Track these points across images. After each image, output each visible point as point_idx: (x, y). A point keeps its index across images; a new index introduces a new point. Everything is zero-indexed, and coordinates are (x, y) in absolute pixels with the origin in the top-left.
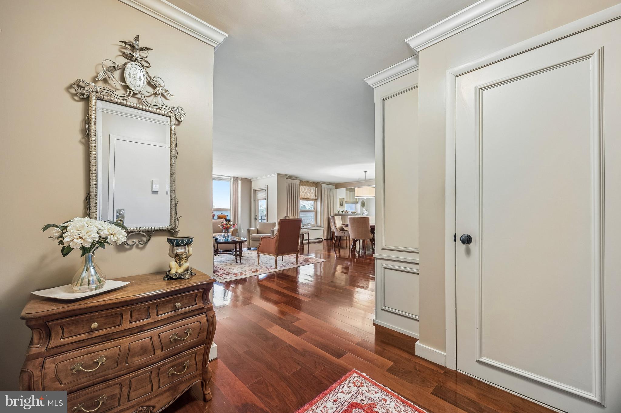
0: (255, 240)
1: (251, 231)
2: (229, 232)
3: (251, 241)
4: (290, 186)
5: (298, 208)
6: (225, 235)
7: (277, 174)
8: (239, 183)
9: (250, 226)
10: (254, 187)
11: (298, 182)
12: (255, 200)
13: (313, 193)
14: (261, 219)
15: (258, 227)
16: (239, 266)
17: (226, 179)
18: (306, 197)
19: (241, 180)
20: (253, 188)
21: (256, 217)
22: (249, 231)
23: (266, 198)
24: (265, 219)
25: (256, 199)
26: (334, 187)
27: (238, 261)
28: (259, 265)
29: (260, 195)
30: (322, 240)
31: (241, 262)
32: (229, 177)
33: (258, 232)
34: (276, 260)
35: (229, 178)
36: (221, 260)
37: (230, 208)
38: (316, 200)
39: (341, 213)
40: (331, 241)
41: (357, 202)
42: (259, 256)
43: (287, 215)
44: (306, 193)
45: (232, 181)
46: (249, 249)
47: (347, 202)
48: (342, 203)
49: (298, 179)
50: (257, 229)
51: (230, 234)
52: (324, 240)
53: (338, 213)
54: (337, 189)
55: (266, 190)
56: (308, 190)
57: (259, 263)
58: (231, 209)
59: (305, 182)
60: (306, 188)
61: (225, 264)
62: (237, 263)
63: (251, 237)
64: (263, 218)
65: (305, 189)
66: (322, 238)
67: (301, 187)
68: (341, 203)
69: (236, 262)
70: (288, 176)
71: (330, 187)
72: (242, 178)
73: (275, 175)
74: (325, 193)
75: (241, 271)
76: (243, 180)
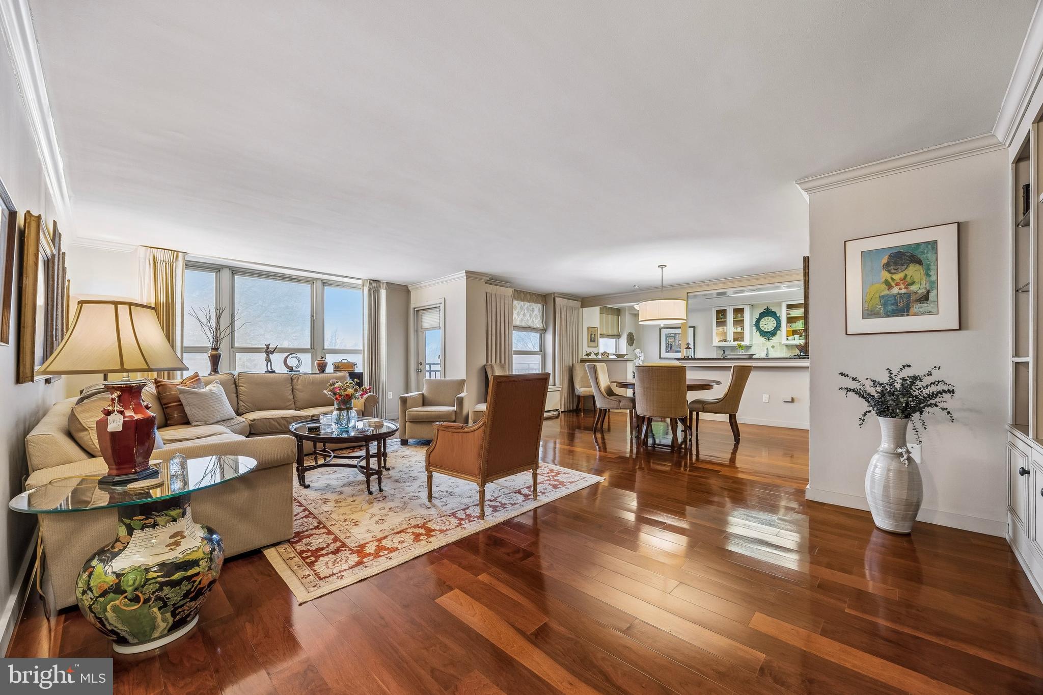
0: (418, 421)
1: (408, 401)
2: (351, 408)
3: (410, 424)
4: (494, 299)
5: (510, 346)
6: (340, 415)
7: (467, 272)
8: (383, 293)
9: (407, 389)
10: (415, 303)
11: (509, 292)
12: (416, 331)
13: (539, 316)
14: (430, 371)
15: (425, 390)
16: (376, 508)
17: (353, 286)
18: (523, 324)
19: (386, 288)
20: (412, 306)
21: (420, 367)
22: (404, 401)
23: (442, 327)
24: (438, 371)
25: (419, 328)
26: (578, 304)
27: (374, 487)
28: (430, 501)
29: (429, 320)
30: (557, 412)
31: (381, 490)
32: (360, 279)
33: (425, 402)
34: (482, 493)
35: (360, 282)
36: (328, 482)
37: (362, 348)
38: (544, 330)
39: (593, 357)
40: (575, 414)
41: (618, 336)
42: (430, 478)
43: (487, 362)
44: (524, 315)
45: (366, 289)
46: (404, 443)
47: (602, 336)
48: (593, 336)
49: (509, 285)
50: (423, 394)
51: (353, 413)
52: (562, 412)
53: (587, 357)
54: (584, 309)
55: (442, 308)
56: (528, 309)
57: (430, 497)
58: (364, 350)
59: (522, 294)
60: (524, 305)
61: (337, 497)
62: (370, 493)
63: (409, 414)
64: (434, 368)
65: (521, 308)
66: (557, 410)
67: (515, 302)
68: (591, 337)
69: (369, 490)
70: (488, 279)
71: (572, 303)
72: (387, 283)
73: (461, 275)
74: (563, 316)
75: (377, 532)
76: (391, 286)
